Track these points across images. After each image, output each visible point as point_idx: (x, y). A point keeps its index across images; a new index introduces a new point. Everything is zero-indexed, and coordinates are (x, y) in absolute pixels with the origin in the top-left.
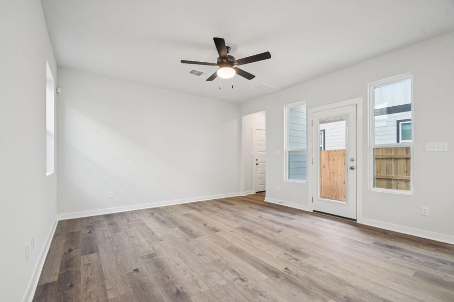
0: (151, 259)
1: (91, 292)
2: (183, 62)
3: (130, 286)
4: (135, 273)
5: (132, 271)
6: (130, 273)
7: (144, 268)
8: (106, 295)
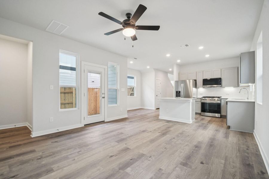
0: (188, 162)
1: (233, 169)
2: (156, 28)
3: (212, 159)
4: (204, 162)
5: (205, 164)
6: (207, 164)
7: (197, 161)
8: (225, 163)
